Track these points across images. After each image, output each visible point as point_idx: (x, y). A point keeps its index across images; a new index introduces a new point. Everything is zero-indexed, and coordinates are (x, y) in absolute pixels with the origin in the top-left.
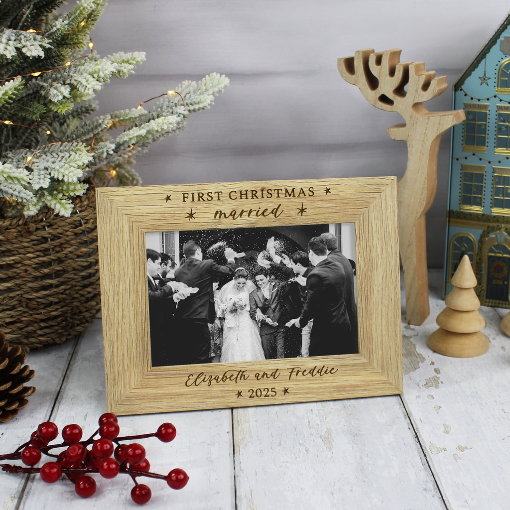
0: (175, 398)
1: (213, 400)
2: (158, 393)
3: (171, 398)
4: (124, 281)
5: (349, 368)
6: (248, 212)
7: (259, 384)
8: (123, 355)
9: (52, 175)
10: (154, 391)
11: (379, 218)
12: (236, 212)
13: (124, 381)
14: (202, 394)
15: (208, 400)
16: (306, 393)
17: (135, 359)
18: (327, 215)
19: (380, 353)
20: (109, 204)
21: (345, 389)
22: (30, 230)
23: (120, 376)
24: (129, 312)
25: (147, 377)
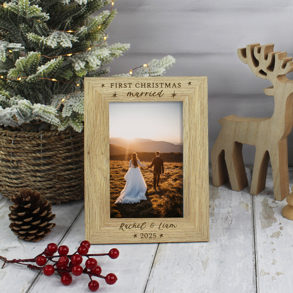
9: (73, 110)
22: (62, 138)
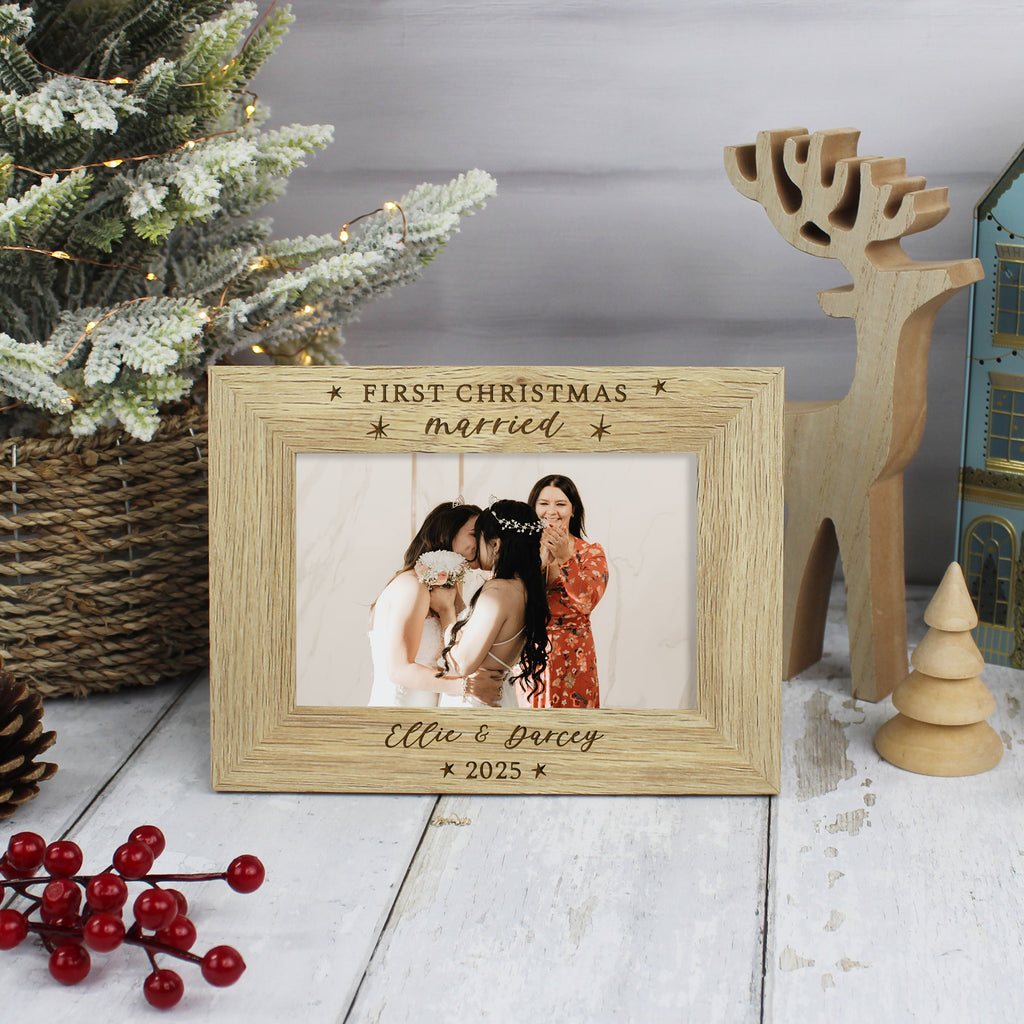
0: (336, 766)
1: (408, 776)
2: (305, 755)
3: (330, 766)
4: (252, 543)
5: (673, 736)
6: (493, 424)
7: (496, 752)
8: (245, 678)
10: (299, 751)
11: (746, 449)
12: (468, 423)
13: (244, 727)
14: (388, 762)
15: (399, 776)
16: (586, 778)
17: (267, 688)
18: (643, 437)
19: (737, 709)
20: (232, 398)
21: (664, 775)
22: (87, 462)
23: (237, 718)
24: (259, 599)
25: (287, 724)
